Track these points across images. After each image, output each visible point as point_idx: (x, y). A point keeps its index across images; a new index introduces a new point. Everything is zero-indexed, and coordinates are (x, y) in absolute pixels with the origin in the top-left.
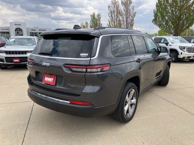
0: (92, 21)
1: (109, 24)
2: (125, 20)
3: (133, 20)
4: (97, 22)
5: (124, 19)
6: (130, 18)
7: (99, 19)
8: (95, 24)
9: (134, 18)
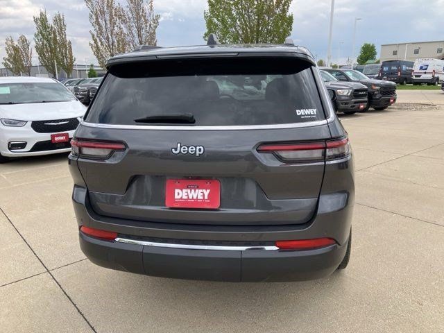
0: (41, 33)
1: (93, 42)
2: (136, 34)
3: (154, 33)
4: (55, 36)
5: (133, 32)
6: (148, 30)
7: (61, 29)
8: (48, 41)
9: (156, 31)
